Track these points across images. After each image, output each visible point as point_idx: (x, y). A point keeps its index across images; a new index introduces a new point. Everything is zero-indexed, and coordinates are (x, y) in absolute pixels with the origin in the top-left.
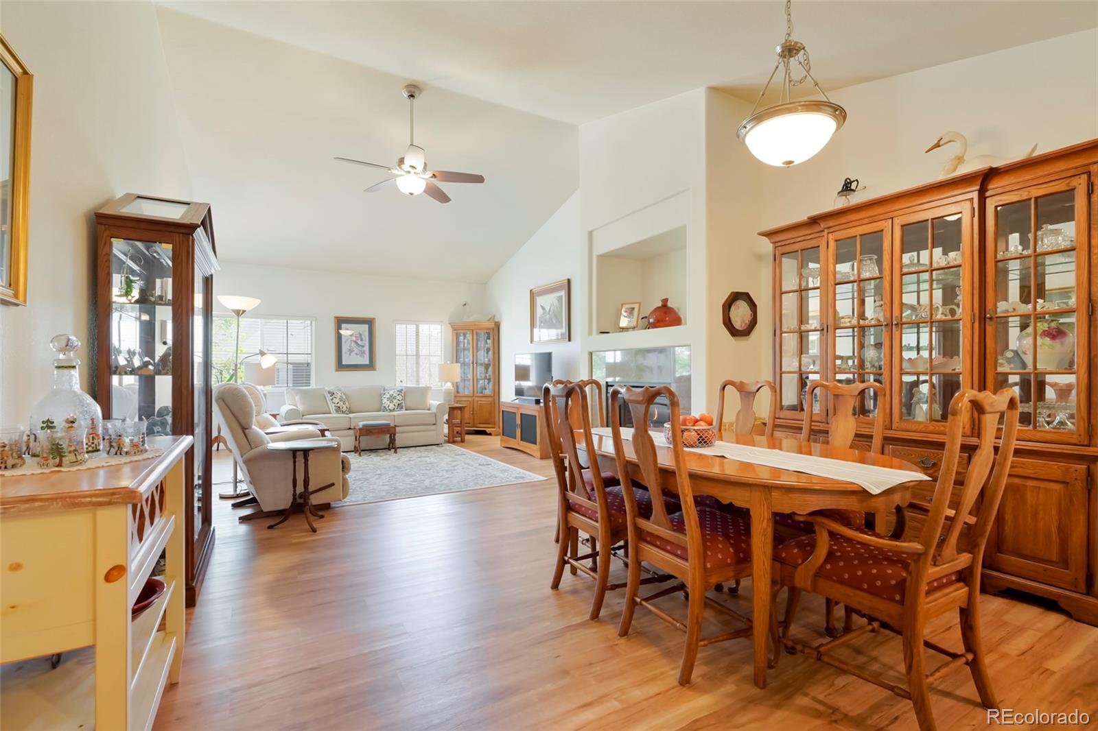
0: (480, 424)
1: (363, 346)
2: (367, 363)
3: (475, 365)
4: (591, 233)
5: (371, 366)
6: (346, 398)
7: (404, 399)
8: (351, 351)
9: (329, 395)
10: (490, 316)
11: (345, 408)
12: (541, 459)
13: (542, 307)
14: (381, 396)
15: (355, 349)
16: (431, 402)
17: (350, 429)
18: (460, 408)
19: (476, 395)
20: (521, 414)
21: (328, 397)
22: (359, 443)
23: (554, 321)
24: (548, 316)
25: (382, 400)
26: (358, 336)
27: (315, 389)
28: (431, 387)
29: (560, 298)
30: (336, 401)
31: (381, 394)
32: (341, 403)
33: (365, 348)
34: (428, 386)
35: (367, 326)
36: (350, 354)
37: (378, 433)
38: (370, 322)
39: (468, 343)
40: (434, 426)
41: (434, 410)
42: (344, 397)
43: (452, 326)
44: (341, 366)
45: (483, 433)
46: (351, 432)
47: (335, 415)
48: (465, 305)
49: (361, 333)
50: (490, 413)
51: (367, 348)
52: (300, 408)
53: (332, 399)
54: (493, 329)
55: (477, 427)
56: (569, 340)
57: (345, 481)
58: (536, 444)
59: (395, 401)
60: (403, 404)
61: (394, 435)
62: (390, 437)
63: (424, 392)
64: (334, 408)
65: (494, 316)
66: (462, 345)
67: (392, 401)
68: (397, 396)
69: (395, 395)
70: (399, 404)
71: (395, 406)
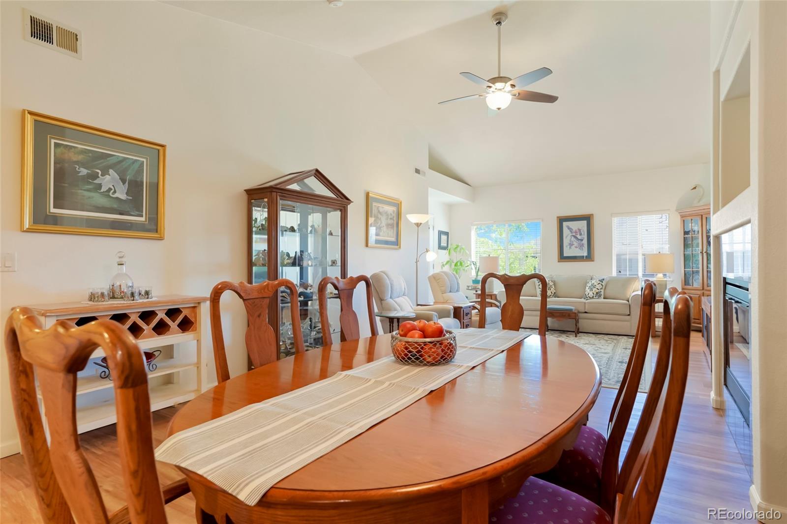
1: (582, 240)
4: (718, 73)
5: (589, 258)
6: (554, 284)
7: (604, 288)
8: (571, 245)
15: (574, 243)
25: (584, 288)
26: (578, 231)
31: (585, 283)
33: (583, 242)
35: (585, 222)
36: (570, 248)
38: (588, 219)
39: (698, 230)
40: (628, 317)
41: (630, 301)
43: (679, 213)
44: (562, 258)
48: (695, 188)
49: (580, 228)
51: (585, 242)
59: (594, 289)
60: (602, 293)
61: (577, 320)
67: (591, 290)
68: (597, 285)
69: (595, 284)
70: (597, 293)
71: (594, 294)
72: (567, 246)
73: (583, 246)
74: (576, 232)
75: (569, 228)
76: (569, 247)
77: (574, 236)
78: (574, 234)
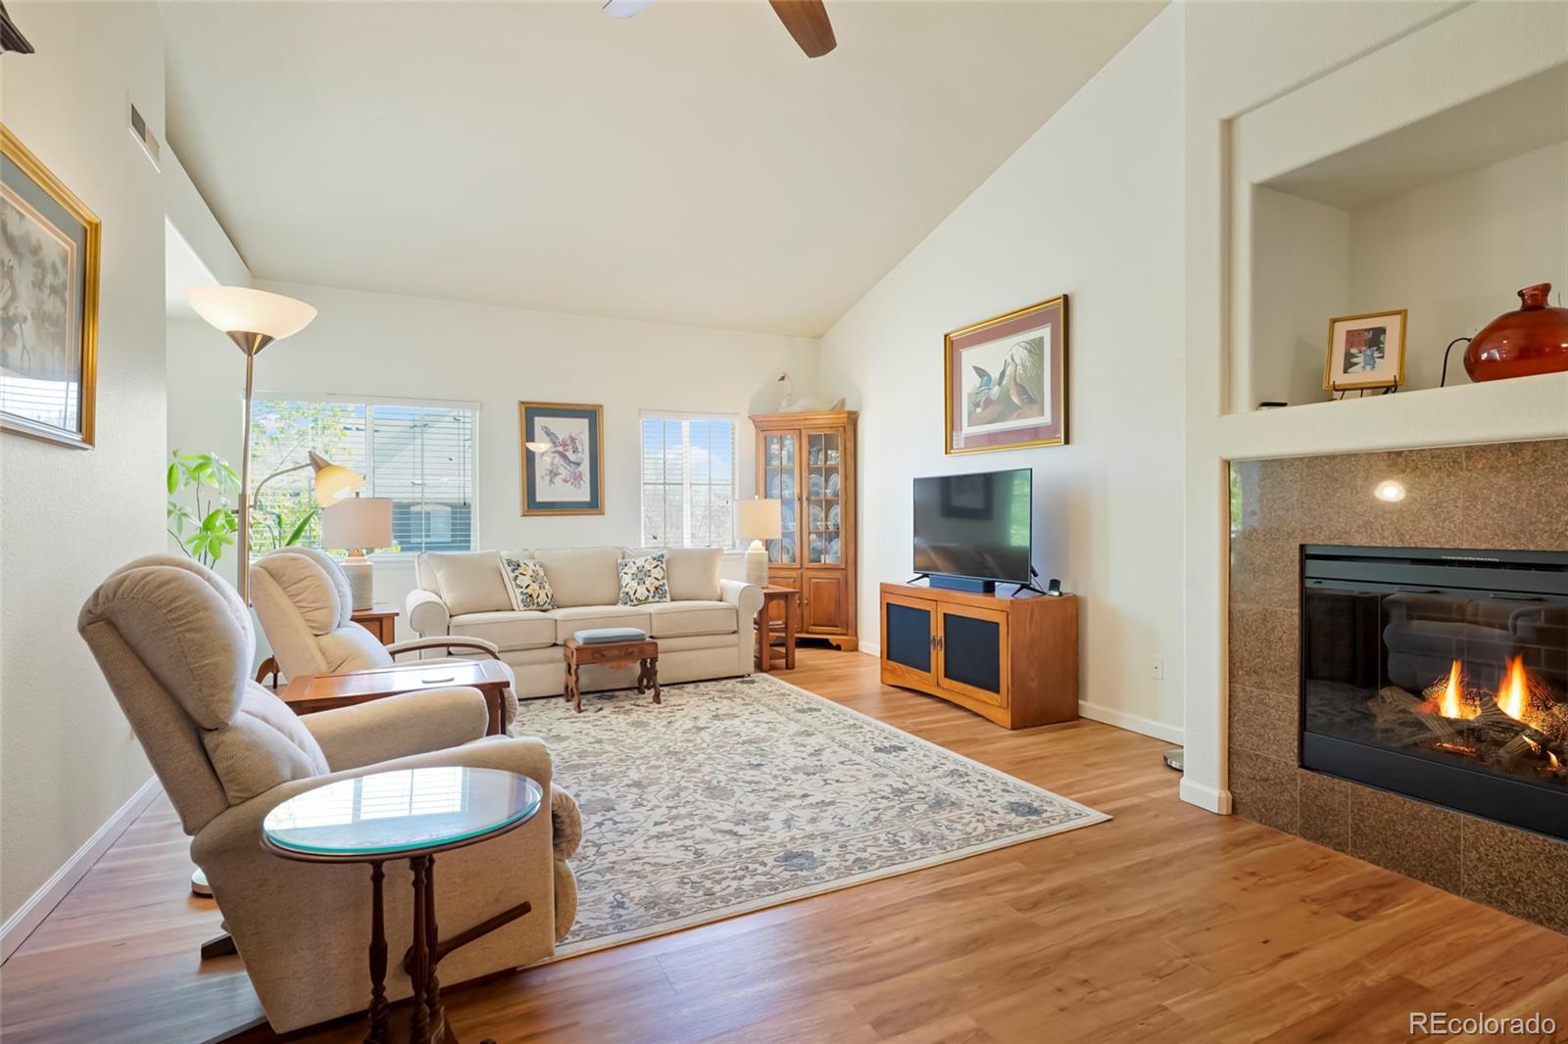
0: (815, 625)
1: (578, 464)
2: (587, 499)
3: (805, 503)
4: (1228, 124)
5: (594, 505)
6: (545, 574)
7: (667, 575)
8: (553, 474)
9: (509, 569)
10: (836, 402)
11: (542, 599)
12: (1013, 728)
13: (977, 369)
14: (618, 569)
15: (561, 470)
16: (723, 581)
17: (555, 645)
18: (785, 596)
19: (806, 564)
20: (945, 614)
21: (508, 574)
22: (577, 681)
23: (1015, 399)
24: (996, 390)
25: (619, 580)
26: (569, 441)
27: (480, 555)
28: (719, 551)
29: (1036, 347)
30: (524, 581)
31: (617, 566)
32: (535, 586)
33: (581, 469)
34: (714, 546)
35: (585, 422)
36: (551, 481)
37: (619, 658)
38: (591, 414)
39: (790, 458)
40: (735, 636)
41: (732, 600)
42: (542, 573)
43: (754, 421)
44: (533, 506)
45: (824, 644)
46: (559, 652)
47: (521, 614)
48: (783, 378)
49: (573, 436)
50: (838, 604)
51: (585, 468)
52: (448, 598)
53: (516, 577)
54: (844, 428)
55: (808, 632)
56: (1067, 442)
57: (562, 880)
58: (997, 691)
59: (648, 581)
60: (666, 588)
61: (654, 660)
62: (643, 663)
63: (707, 559)
64: (520, 597)
65: (843, 402)
66: (775, 463)
67: (642, 582)
68: (653, 570)
69: (648, 567)
70: (657, 588)
71: (649, 591)
72: (543, 478)
73: (581, 479)
74: (564, 444)
75: (549, 433)
76: (548, 478)
77: (559, 453)
78: (560, 449)
